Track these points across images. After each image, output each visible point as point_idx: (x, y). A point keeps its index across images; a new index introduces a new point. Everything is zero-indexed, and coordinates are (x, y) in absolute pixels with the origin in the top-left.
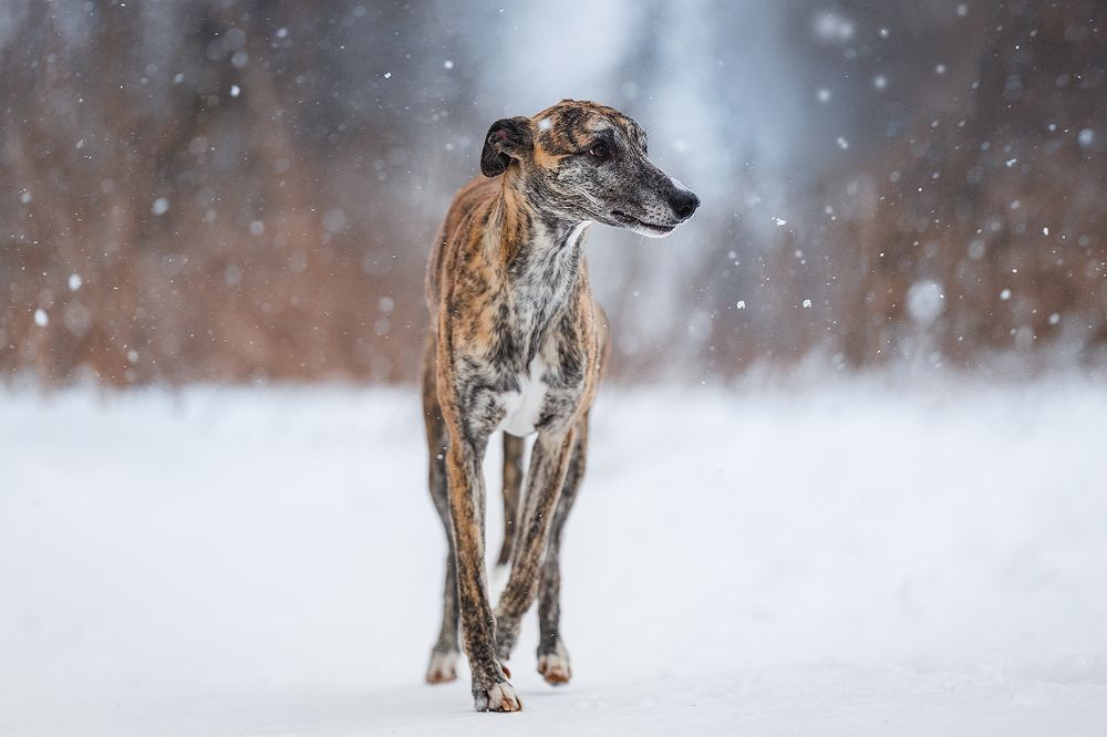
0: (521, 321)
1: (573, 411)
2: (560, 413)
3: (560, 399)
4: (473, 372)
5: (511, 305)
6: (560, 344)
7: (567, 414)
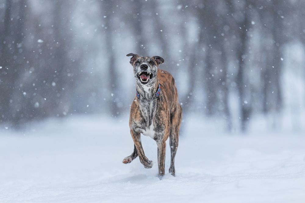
0: (145, 113)
1: (162, 138)
2: (159, 138)
3: (158, 135)
4: (135, 125)
5: (141, 110)
6: (156, 120)
7: (161, 139)
